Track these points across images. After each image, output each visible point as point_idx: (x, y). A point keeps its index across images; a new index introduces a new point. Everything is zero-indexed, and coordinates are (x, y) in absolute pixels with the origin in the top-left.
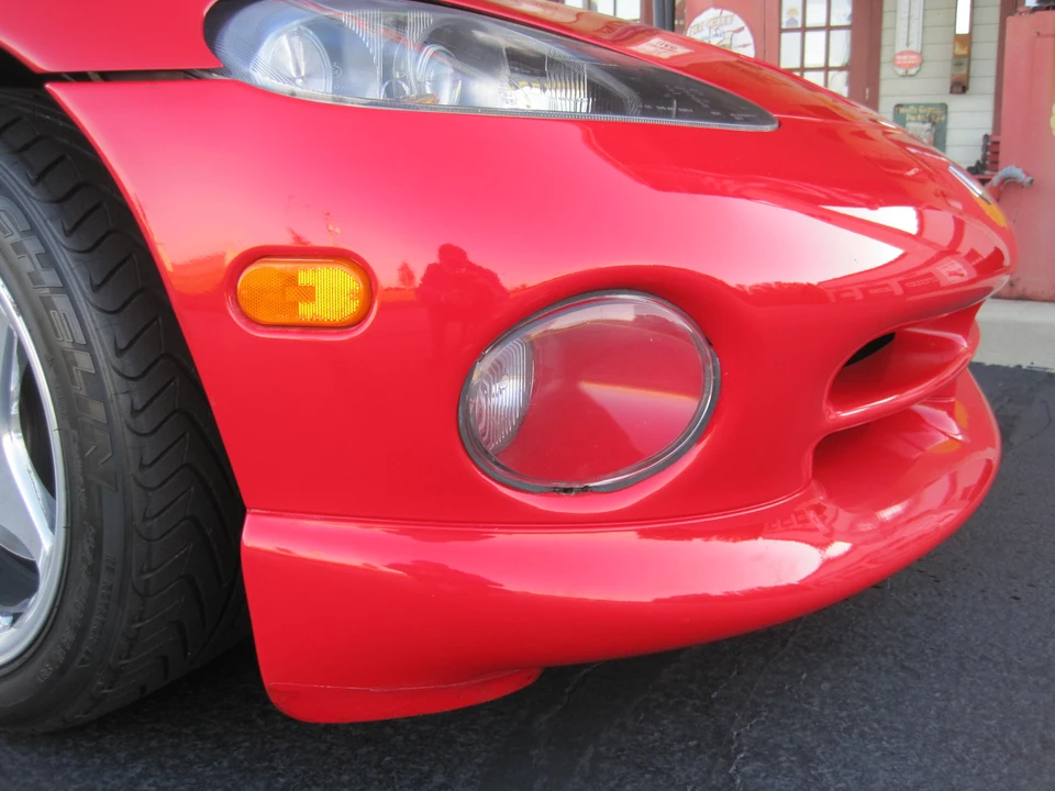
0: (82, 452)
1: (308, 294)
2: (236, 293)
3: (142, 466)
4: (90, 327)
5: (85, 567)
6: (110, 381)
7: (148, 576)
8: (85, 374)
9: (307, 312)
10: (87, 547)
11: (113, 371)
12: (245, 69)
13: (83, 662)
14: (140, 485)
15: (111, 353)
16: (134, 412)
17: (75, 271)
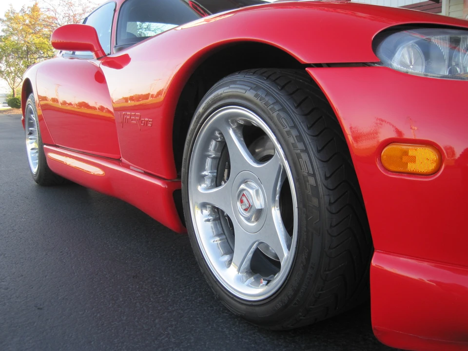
0: (307, 218)
1: (413, 159)
2: (381, 158)
3: (331, 226)
4: (316, 167)
5: (302, 265)
6: (321, 189)
7: (327, 273)
8: (311, 186)
9: (411, 167)
10: (304, 257)
11: (323, 186)
12: (389, 62)
13: (295, 304)
14: (329, 234)
15: (323, 178)
16: (330, 204)
17: (311, 143)
